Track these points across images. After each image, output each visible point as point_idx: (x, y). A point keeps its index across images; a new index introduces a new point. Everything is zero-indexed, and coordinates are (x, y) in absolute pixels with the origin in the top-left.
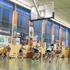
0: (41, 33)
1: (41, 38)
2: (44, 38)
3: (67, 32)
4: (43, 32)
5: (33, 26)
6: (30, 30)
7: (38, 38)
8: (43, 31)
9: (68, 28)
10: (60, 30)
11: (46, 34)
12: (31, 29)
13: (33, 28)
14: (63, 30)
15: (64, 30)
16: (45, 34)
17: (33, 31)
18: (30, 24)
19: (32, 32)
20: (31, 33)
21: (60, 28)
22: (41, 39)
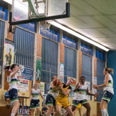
0: (32, 58)
1: (33, 71)
2: (39, 71)
3: (94, 58)
4: (37, 57)
5: (13, 42)
6: (6, 52)
7: (24, 72)
8: (38, 55)
9: (97, 48)
10: (79, 53)
11: (44, 61)
12: (9, 49)
13: (13, 48)
14: (84, 53)
15: (87, 52)
16: (42, 61)
17: (13, 54)
18: (6, 37)
19: (11, 56)
20: (9, 58)
21: (77, 48)
22: (32, 74)
